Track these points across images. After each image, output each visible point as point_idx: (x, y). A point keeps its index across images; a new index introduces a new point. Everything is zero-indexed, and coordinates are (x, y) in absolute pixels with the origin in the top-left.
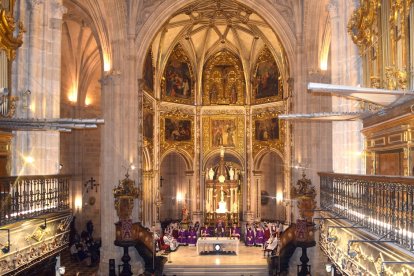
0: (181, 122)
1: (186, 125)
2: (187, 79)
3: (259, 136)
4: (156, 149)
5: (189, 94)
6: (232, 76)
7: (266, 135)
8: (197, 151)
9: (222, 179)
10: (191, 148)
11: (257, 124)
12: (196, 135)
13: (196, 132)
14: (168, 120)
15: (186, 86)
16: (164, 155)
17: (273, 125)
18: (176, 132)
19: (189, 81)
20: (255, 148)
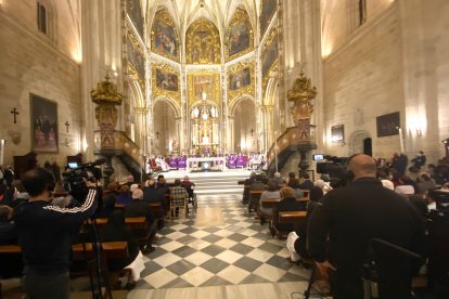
0: (169, 75)
1: (174, 78)
2: (173, 40)
3: (233, 87)
4: (149, 92)
5: (175, 53)
6: (210, 40)
7: (238, 84)
8: (183, 101)
9: (205, 116)
10: (178, 98)
11: (231, 77)
12: (182, 88)
13: (182, 85)
14: (158, 71)
15: (172, 45)
16: (156, 100)
17: (245, 74)
18: (165, 82)
19: (175, 42)
20: (230, 97)
